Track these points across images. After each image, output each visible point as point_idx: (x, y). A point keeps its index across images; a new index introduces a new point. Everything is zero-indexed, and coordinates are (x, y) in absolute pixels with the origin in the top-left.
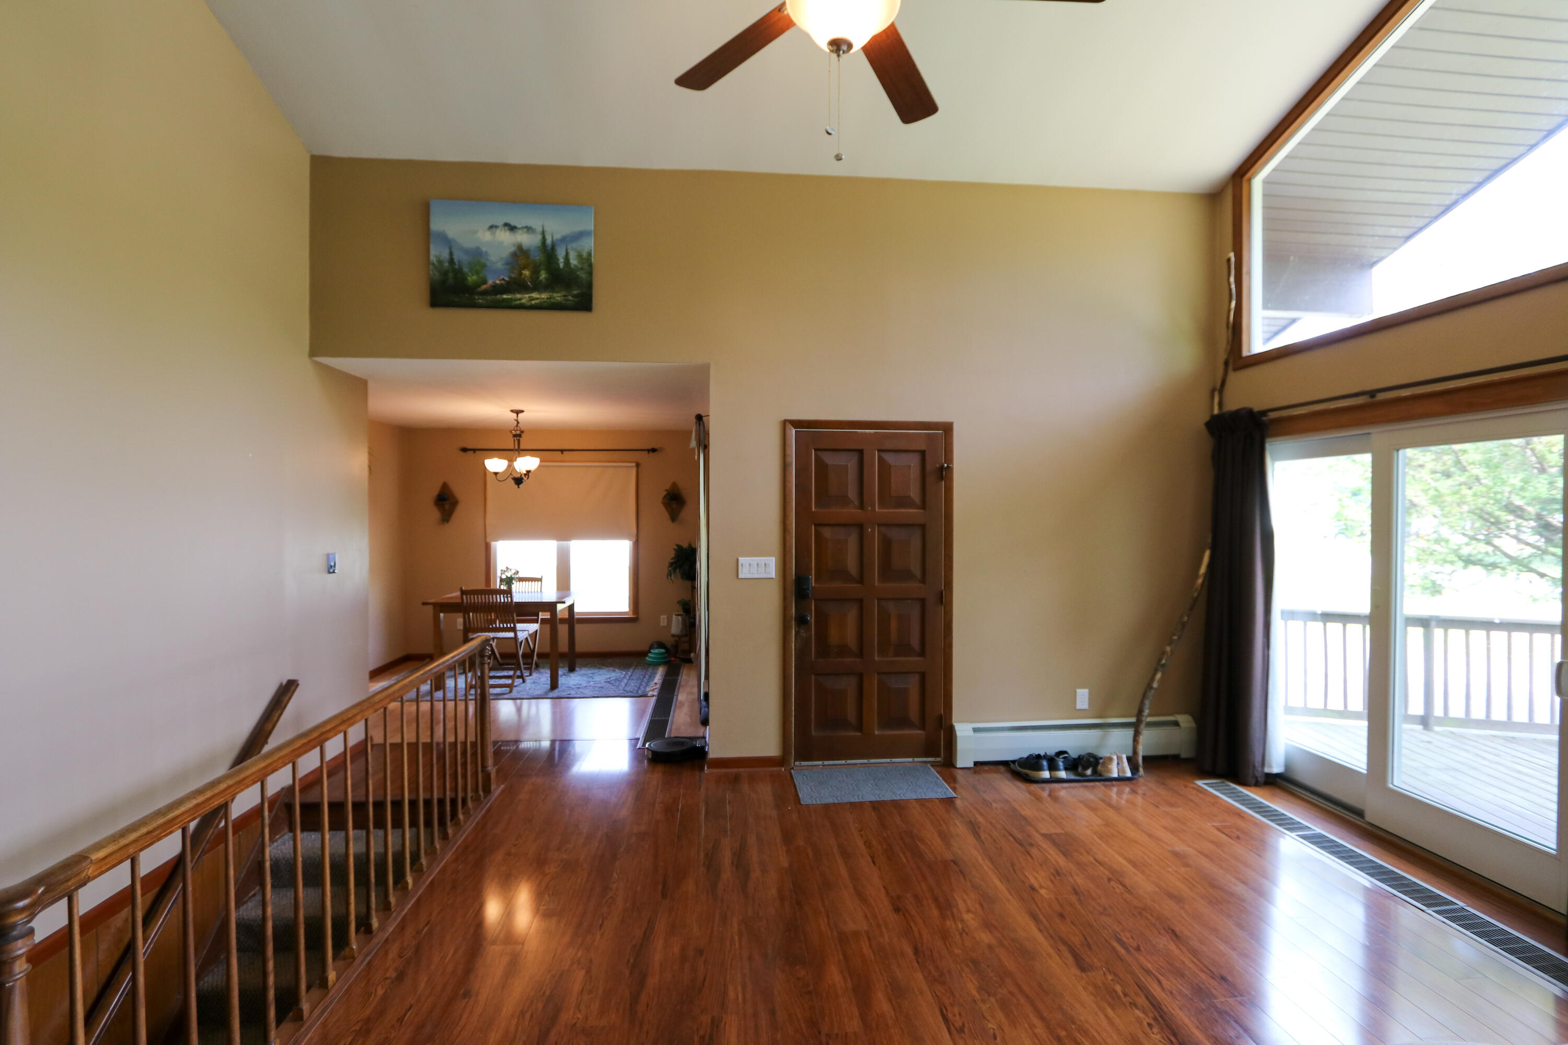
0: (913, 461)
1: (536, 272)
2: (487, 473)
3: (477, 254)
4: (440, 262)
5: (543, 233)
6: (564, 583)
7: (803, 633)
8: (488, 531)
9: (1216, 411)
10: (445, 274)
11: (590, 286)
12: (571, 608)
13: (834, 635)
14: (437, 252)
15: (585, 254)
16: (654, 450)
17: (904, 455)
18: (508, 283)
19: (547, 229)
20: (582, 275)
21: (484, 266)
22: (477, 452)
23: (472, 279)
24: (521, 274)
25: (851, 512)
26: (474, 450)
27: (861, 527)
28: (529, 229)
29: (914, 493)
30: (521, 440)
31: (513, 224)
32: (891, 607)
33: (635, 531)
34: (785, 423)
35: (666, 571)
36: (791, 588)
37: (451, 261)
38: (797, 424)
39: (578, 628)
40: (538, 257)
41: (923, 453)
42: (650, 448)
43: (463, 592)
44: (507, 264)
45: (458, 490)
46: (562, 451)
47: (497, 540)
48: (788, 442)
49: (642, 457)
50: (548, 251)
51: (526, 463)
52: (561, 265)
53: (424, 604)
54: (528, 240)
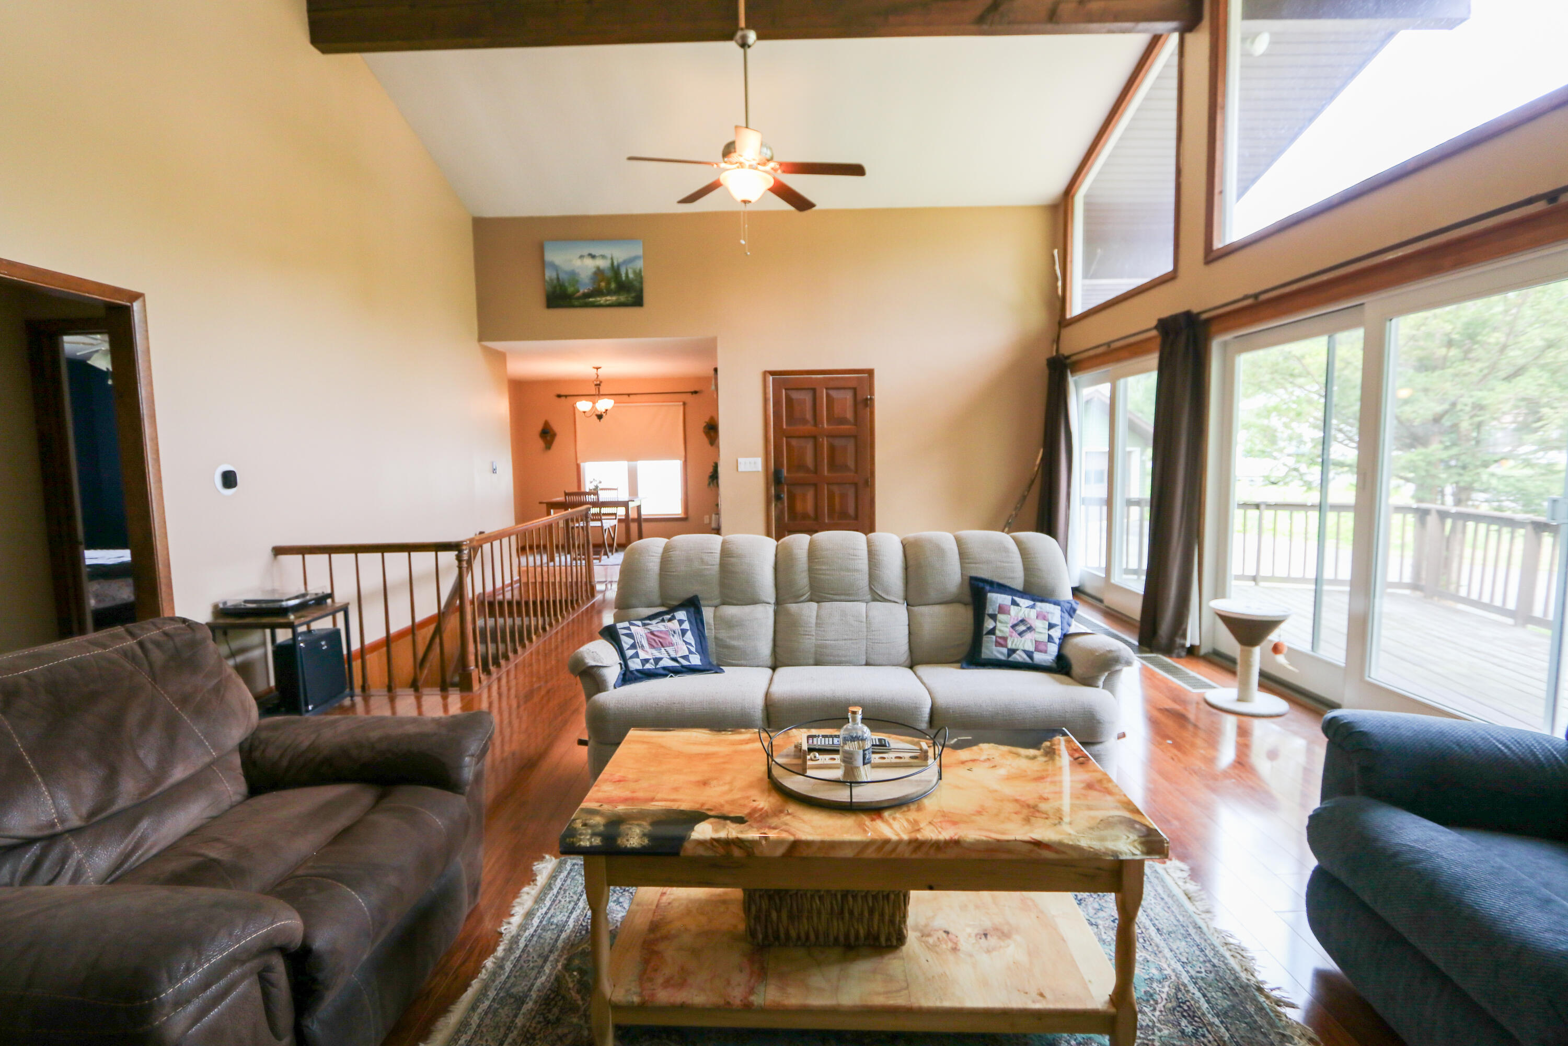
0: (849, 395)
1: (608, 283)
2: (576, 412)
3: (573, 275)
4: (551, 280)
5: (612, 259)
6: (633, 490)
7: (779, 505)
8: (578, 455)
9: (1054, 354)
10: (555, 287)
11: (641, 291)
12: (639, 508)
13: (799, 507)
14: (549, 274)
15: (638, 271)
16: (696, 392)
17: (842, 391)
18: (592, 291)
19: (614, 256)
20: (636, 284)
21: (577, 282)
22: (568, 398)
23: (570, 290)
24: (599, 285)
25: (809, 428)
26: (566, 396)
27: (815, 438)
28: (603, 257)
29: (849, 415)
30: (601, 388)
31: (594, 253)
32: (836, 489)
33: (683, 453)
34: (766, 373)
35: (707, 483)
36: (771, 477)
37: (558, 279)
38: (772, 373)
39: (644, 525)
40: (609, 274)
41: (855, 390)
42: (693, 390)
43: (566, 494)
44: (592, 279)
45: (556, 426)
46: (629, 395)
47: (585, 461)
48: (767, 385)
49: (689, 398)
50: (615, 270)
51: (604, 404)
52: (624, 278)
53: (541, 503)
54: (603, 264)
